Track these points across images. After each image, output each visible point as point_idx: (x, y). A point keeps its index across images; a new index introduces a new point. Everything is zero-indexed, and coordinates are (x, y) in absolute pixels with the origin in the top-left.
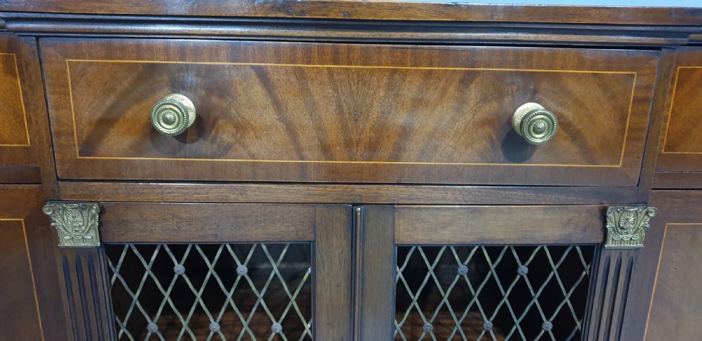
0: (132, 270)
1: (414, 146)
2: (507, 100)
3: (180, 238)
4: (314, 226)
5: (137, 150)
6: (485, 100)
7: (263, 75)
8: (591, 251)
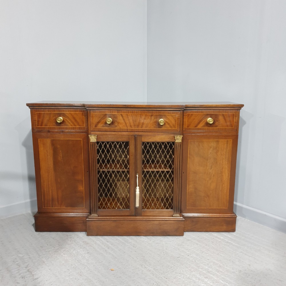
0: (100, 146)
1: (144, 126)
2: (158, 119)
3: (108, 140)
4: (129, 139)
5: (103, 126)
6: (154, 119)
7: (122, 115)
8: (173, 143)
